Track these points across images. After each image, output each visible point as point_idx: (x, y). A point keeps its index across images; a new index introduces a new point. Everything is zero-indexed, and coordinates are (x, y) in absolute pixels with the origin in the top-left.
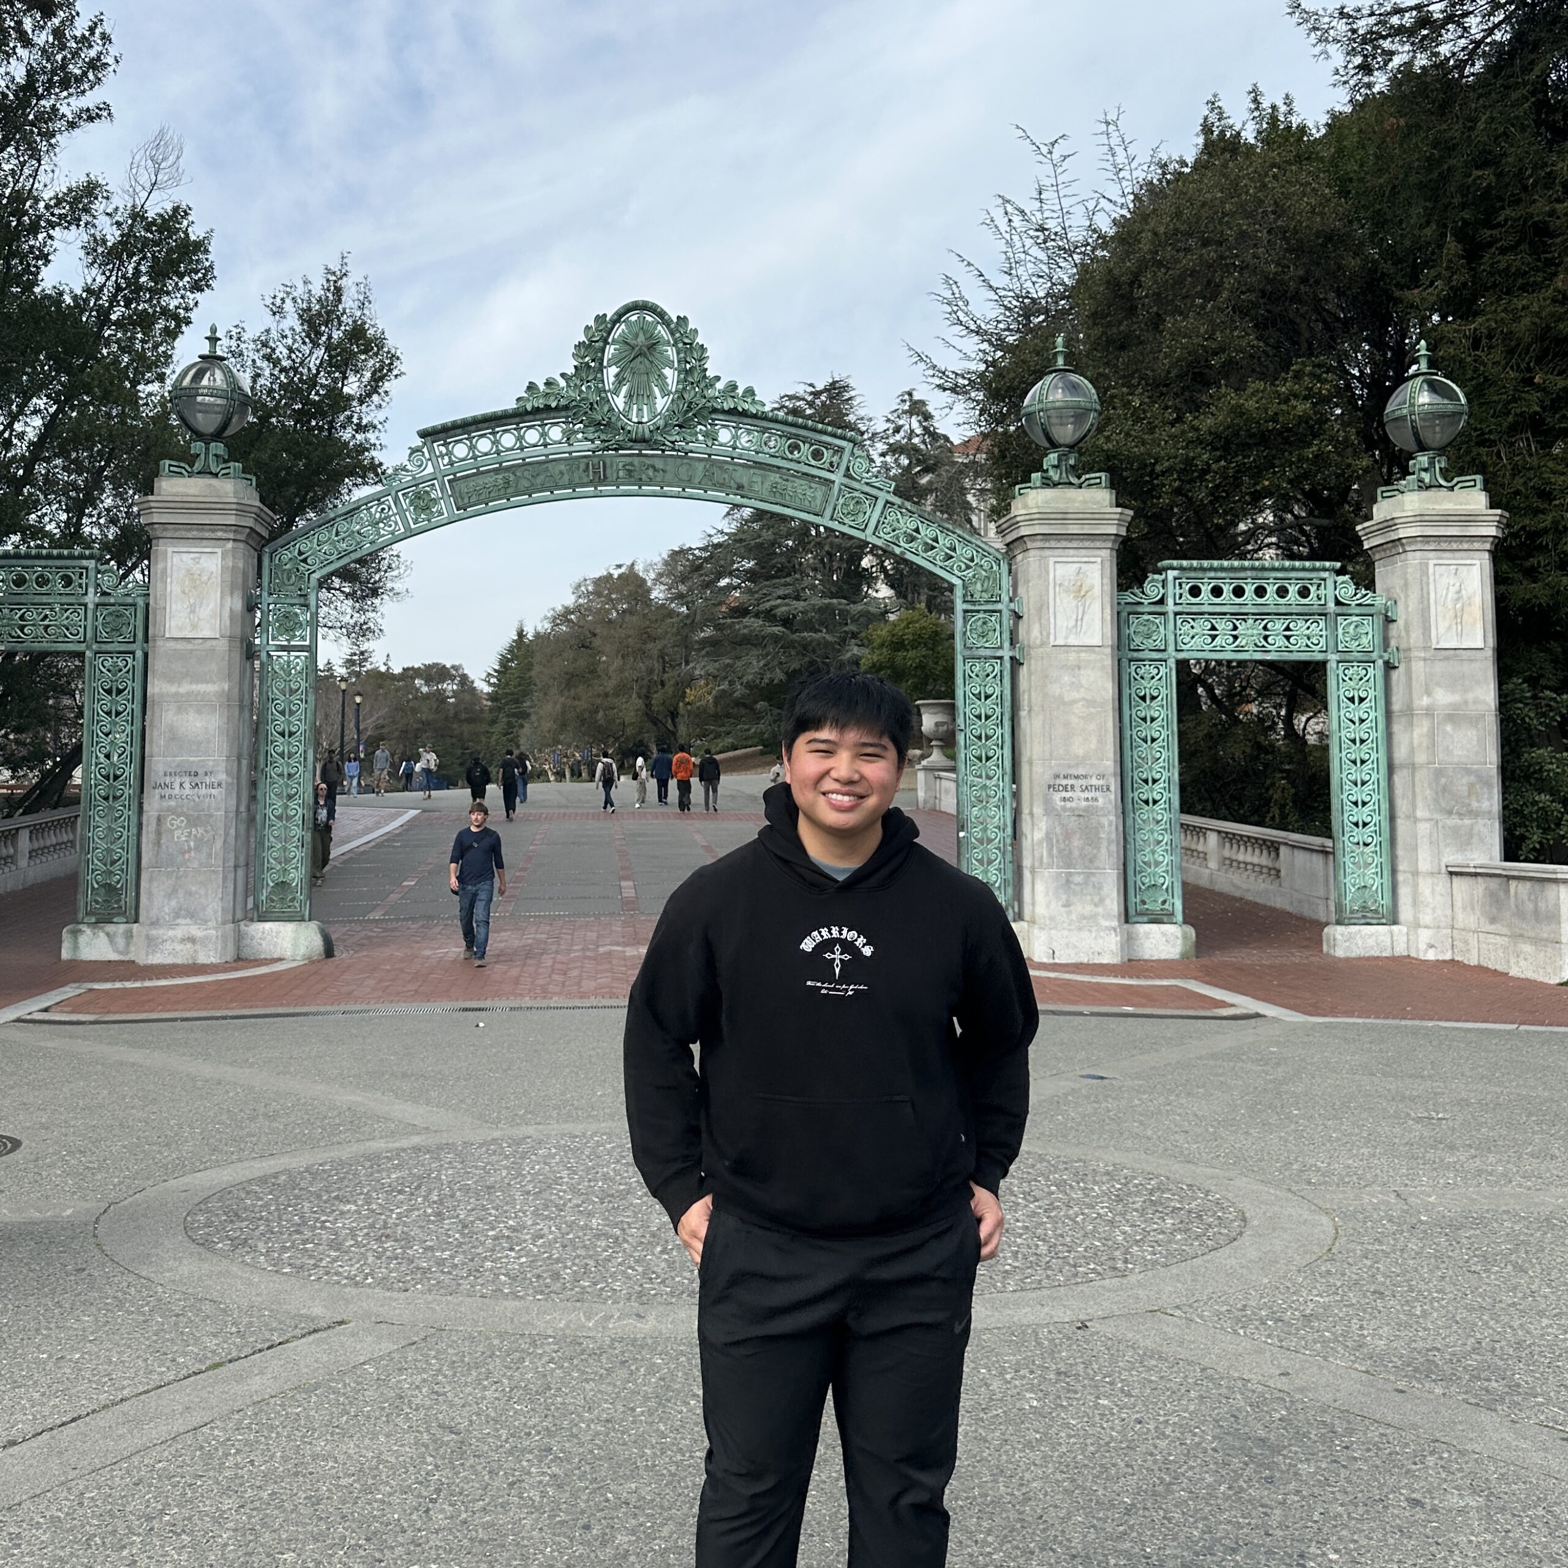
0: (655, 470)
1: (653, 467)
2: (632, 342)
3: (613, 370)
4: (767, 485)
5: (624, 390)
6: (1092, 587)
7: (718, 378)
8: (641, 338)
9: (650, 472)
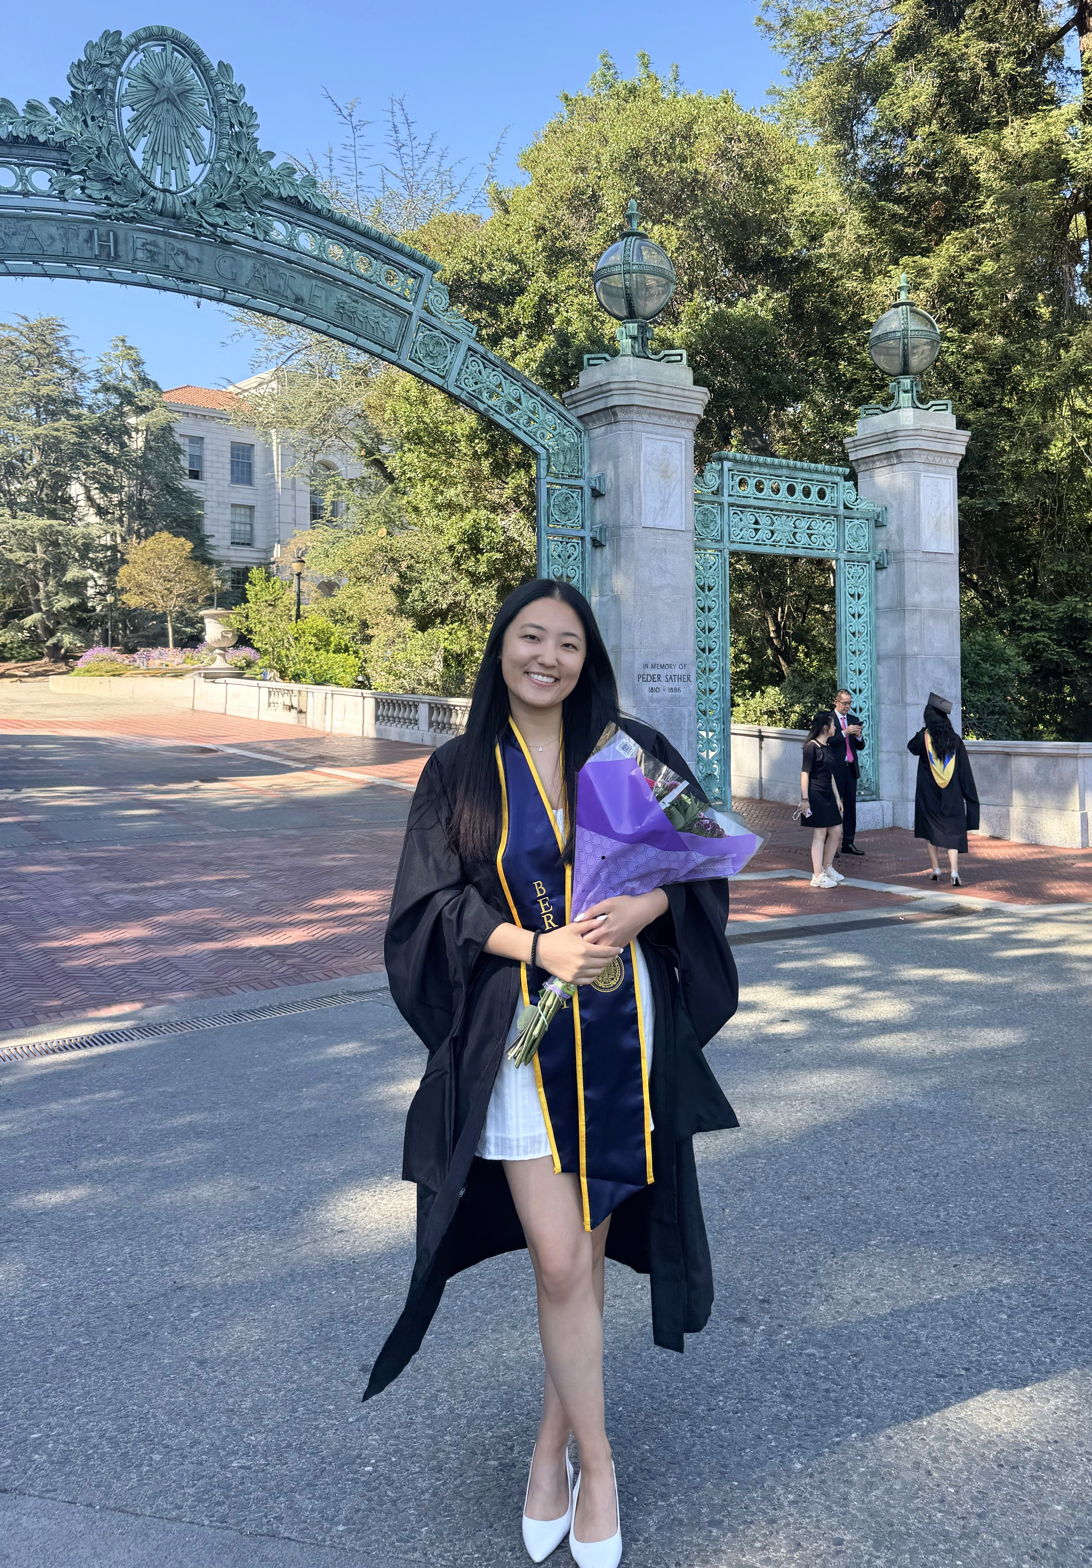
0: (187, 258)
1: (185, 253)
2: (157, 81)
3: (127, 114)
4: (333, 302)
5: (143, 143)
6: (677, 468)
7: (271, 155)
8: (169, 78)
9: (181, 260)
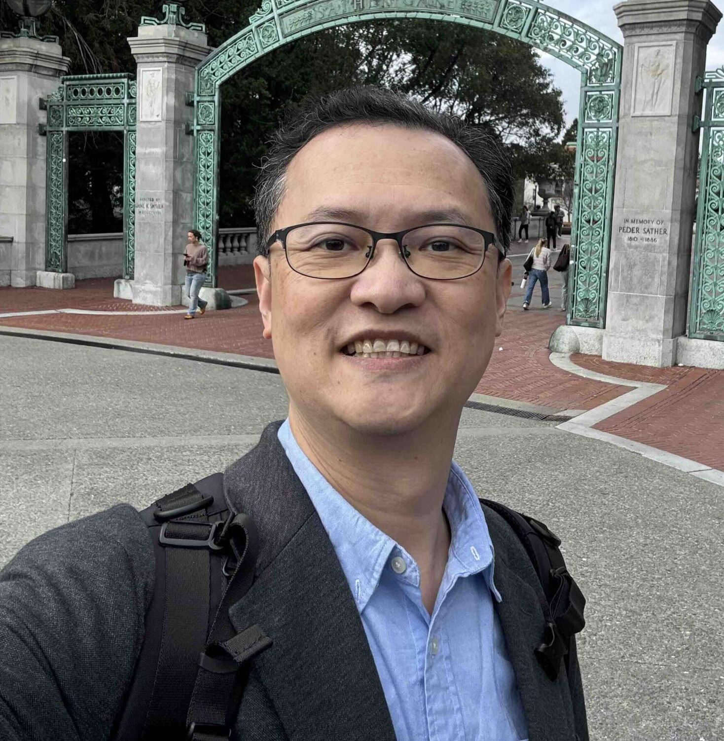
4: (459, 3)
6: (668, 66)
